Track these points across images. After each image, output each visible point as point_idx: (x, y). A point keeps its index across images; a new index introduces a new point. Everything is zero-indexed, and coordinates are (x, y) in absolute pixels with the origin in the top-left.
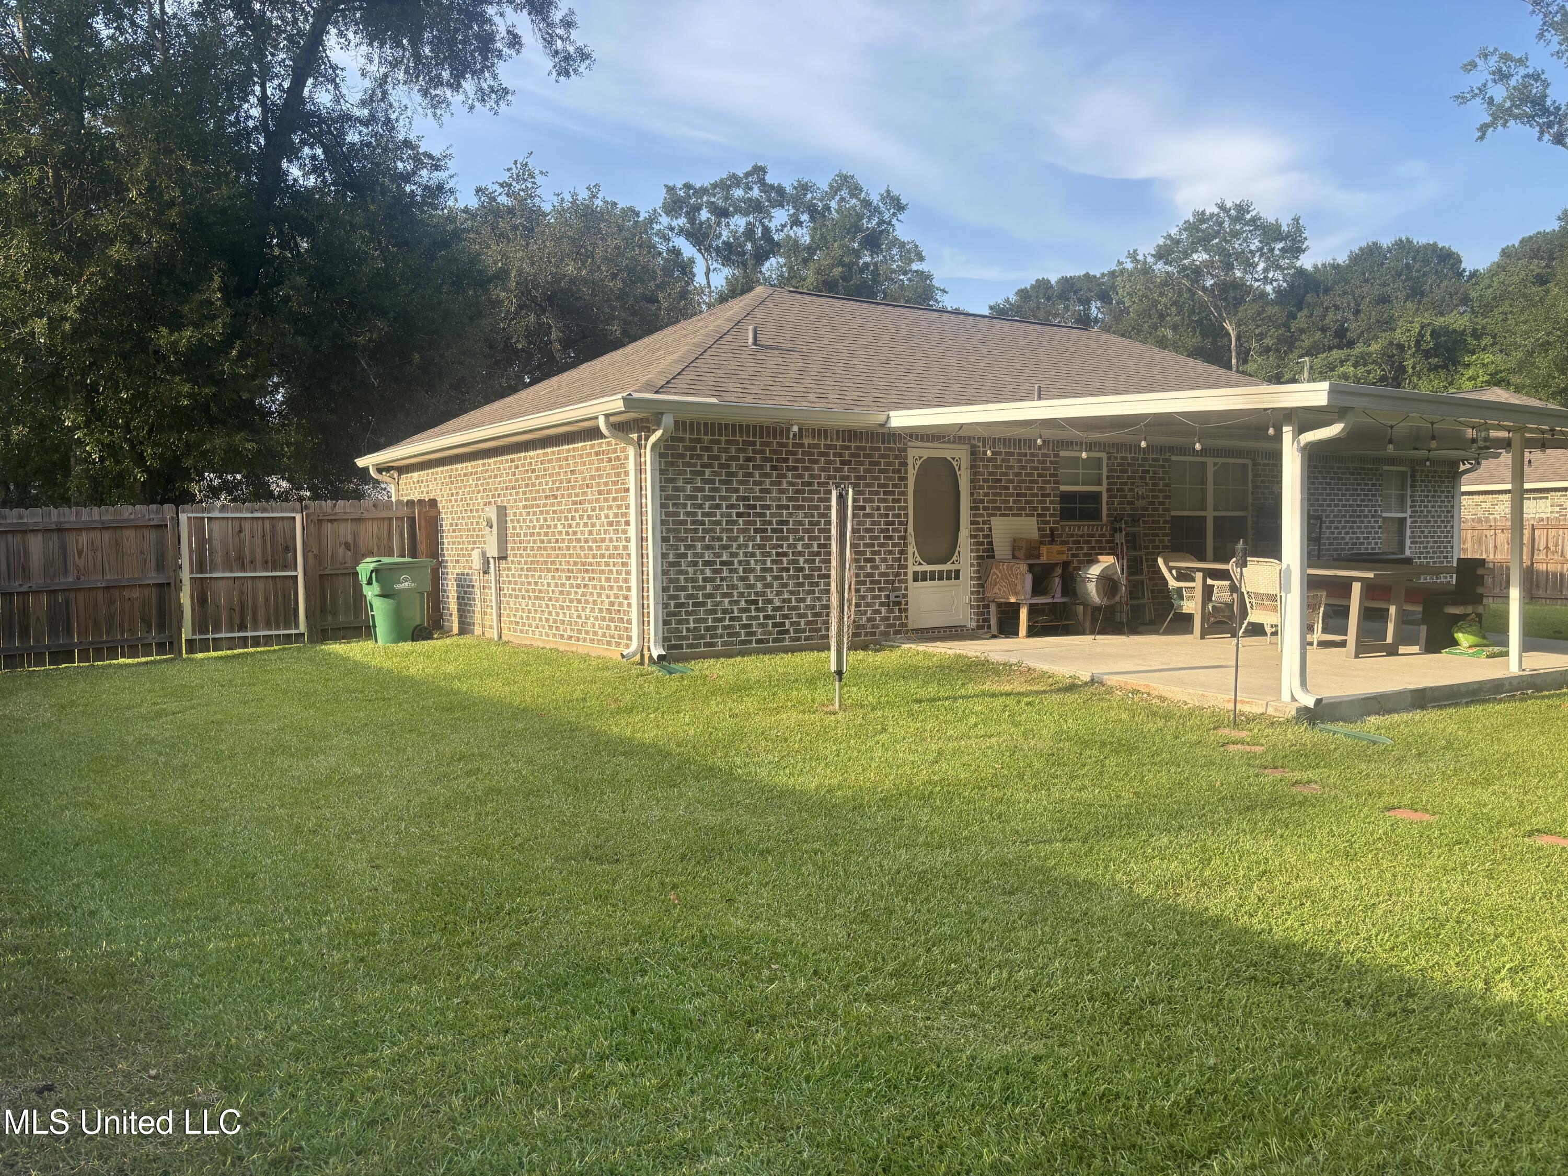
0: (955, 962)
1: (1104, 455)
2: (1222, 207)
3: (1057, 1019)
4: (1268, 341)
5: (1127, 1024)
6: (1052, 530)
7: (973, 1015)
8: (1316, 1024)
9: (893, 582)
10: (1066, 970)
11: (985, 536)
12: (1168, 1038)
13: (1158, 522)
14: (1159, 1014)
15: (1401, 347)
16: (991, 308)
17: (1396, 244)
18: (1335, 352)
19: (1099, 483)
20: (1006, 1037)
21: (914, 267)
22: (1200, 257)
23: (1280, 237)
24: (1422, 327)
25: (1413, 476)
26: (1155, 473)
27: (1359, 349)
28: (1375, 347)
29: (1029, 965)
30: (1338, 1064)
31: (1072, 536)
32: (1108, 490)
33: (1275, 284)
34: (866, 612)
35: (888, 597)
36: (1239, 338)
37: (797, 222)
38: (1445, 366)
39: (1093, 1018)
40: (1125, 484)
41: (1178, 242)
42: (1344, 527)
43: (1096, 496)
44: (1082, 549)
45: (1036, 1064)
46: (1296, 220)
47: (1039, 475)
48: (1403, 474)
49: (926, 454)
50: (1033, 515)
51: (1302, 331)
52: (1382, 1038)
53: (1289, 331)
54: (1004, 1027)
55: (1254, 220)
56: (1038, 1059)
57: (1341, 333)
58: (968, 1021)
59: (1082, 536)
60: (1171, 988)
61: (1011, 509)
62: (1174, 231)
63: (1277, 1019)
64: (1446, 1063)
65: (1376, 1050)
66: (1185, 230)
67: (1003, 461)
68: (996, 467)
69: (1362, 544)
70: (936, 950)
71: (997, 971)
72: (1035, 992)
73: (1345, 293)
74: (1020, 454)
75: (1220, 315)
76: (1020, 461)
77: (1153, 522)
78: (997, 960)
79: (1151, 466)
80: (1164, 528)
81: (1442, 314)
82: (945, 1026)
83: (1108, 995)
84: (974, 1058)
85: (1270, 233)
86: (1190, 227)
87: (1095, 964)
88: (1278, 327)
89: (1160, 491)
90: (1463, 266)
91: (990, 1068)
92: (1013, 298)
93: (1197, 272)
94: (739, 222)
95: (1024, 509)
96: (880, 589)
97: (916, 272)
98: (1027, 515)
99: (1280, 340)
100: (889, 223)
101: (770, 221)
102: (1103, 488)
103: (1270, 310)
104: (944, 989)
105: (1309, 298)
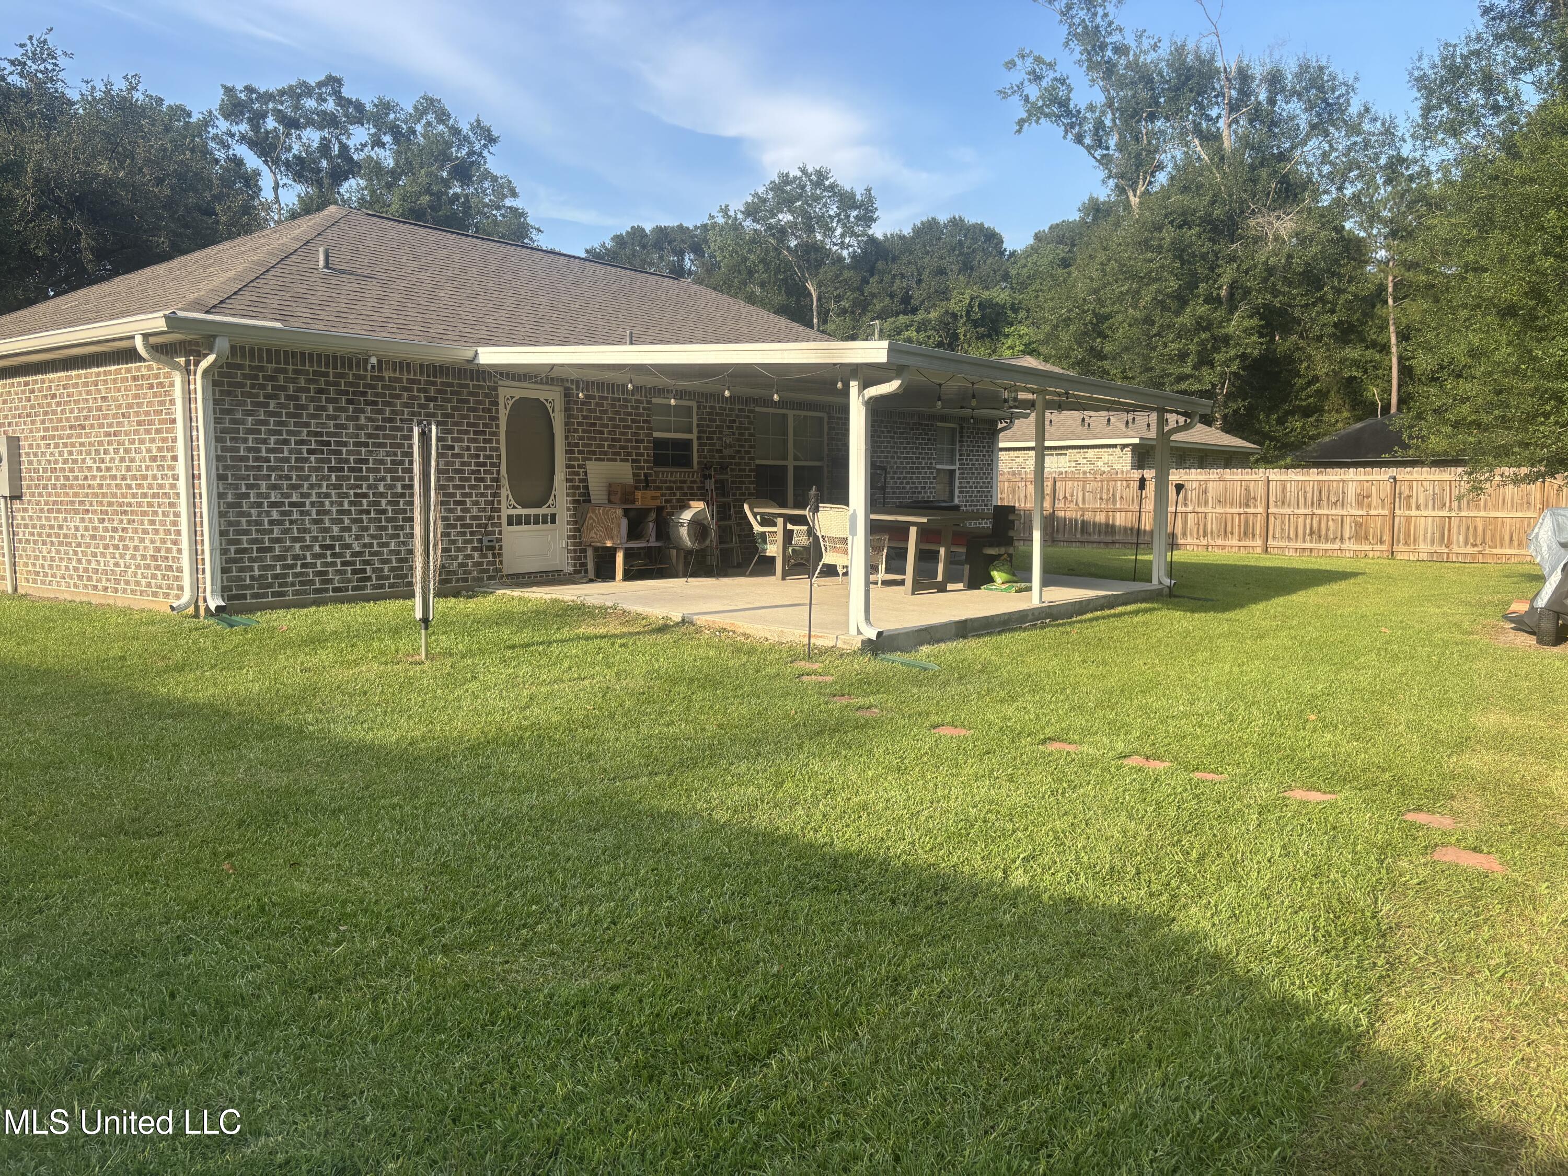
0: (536, 903)
1: (694, 404)
2: (804, 171)
3: (635, 948)
4: (845, 303)
5: (701, 944)
6: (645, 475)
7: (553, 953)
8: (866, 924)
9: (486, 526)
10: (645, 900)
11: (581, 481)
12: (738, 953)
13: (744, 470)
14: (731, 932)
15: (954, 316)
16: (587, 251)
17: (951, 221)
18: (901, 317)
19: (691, 432)
20: (585, 971)
21: (509, 202)
22: (785, 217)
23: (855, 206)
24: (972, 299)
25: (961, 432)
26: (741, 423)
27: (920, 316)
28: (933, 315)
29: (610, 898)
30: (882, 957)
31: (666, 482)
32: (699, 438)
33: (851, 249)
34: (457, 557)
35: (480, 541)
36: (819, 299)
37: (378, 143)
38: (989, 336)
39: (670, 943)
40: (714, 432)
41: (765, 201)
42: (905, 478)
43: (687, 444)
44: (675, 495)
45: (613, 994)
46: (869, 190)
47: (633, 421)
48: (953, 429)
49: (518, 394)
50: (627, 460)
51: (874, 296)
52: (920, 930)
53: (863, 294)
54: (583, 962)
55: (832, 187)
56: (615, 988)
57: (906, 300)
58: (546, 961)
59: (675, 482)
60: (742, 906)
61: (606, 453)
62: (761, 190)
63: (833, 923)
64: (971, 945)
65: (915, 940)
66: (771, 190)
67: (597, 404)
68: (590, 411)
69: (920, 493)
70: (517, 894)
71: (578, 908)
72: (615, 924)
73: (910, 263)
74: (613, 399)
75: (803, 275)
76: (613, 406)
77: (740, 470)
78: (579, 897)
79: (737, 416)
80: (750, 476)
81: (988, 289)
82: (524, 968)
83: (684, 919)
84: (551, 996)
85: (847, 200)
86: (776, 188)
87: (674, 891)
88: (853, 290)
89: (745, 440)
90: (1004, 246)
91: (567, 1004)
92: (609, 244)
93: (781, 233)
94: (313, 136)
95: (618, 454)
96: (472, 533)
97: (510, 208)
98: (622, 460)
99: (855, 303)
100: (480, 155)
101: (348, 138)
102: (693, 436)
103: (847, 274)
104: (524, 932)
105: (880, 265)
